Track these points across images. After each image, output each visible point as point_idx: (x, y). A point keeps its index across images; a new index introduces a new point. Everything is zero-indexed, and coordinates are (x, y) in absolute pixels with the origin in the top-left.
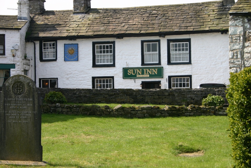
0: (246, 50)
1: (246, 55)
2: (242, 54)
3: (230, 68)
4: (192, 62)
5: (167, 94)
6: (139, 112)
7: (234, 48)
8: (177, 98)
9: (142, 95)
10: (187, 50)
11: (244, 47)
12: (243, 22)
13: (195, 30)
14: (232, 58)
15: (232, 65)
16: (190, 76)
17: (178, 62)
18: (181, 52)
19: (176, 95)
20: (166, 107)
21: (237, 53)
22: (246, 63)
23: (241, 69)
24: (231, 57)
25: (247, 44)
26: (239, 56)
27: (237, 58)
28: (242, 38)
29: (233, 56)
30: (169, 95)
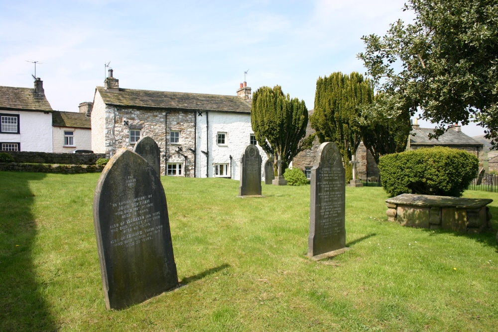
0: (116, 129)
1: (116, 133)
2: (114, 131)
3: (106, 140)
4: (21, 132)
5: (67, 156)
6: (70, 170)
7: (108, 127)
8: (73, 160)
9: (51, 157)
10: (15, 123)
11: (114, 127)
12: (114, 110)
13: (24, 108)
14: (108, 133)
15: (107, 138)
16: (19, 144)
17: (8, 131)
18: (11, 124)
19: (73, 157)
20: (85, 166)
21: (110, 130)
22: (116, 137)
23: (113, 141)
24: (106, 133)
25: (116, 125)
26: (112, 133)
27: (110, 134)
28: (113, 121)
29: (108, 132)
30: (69, 157)
